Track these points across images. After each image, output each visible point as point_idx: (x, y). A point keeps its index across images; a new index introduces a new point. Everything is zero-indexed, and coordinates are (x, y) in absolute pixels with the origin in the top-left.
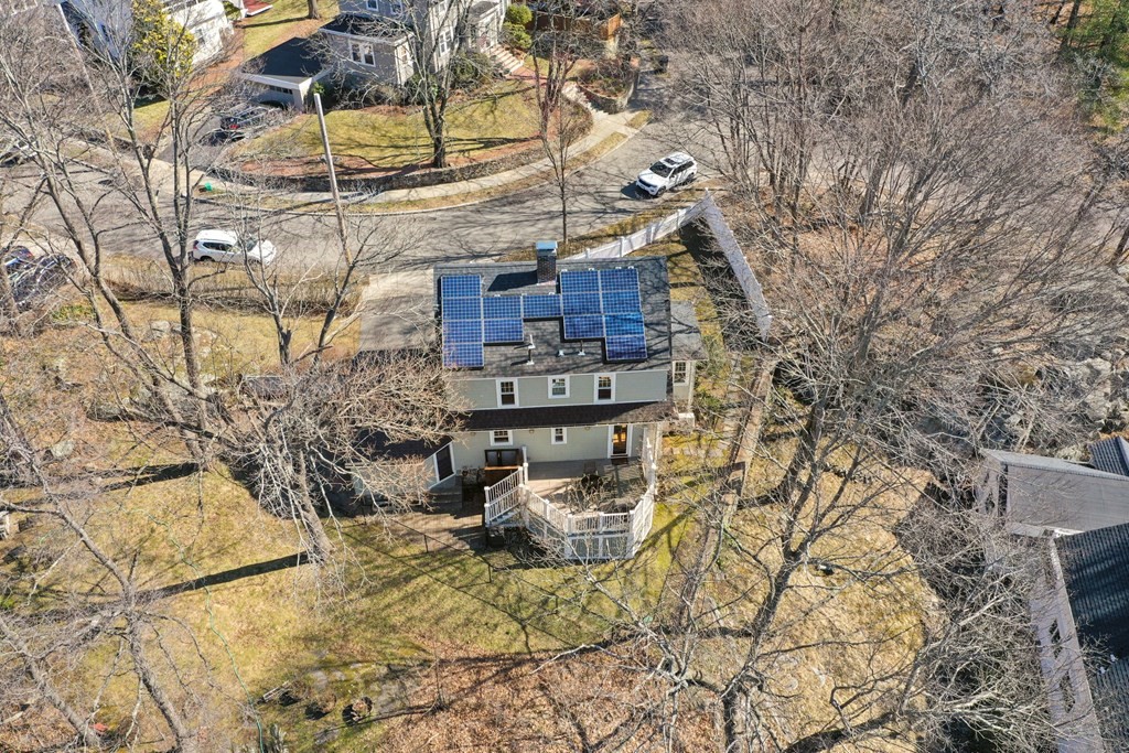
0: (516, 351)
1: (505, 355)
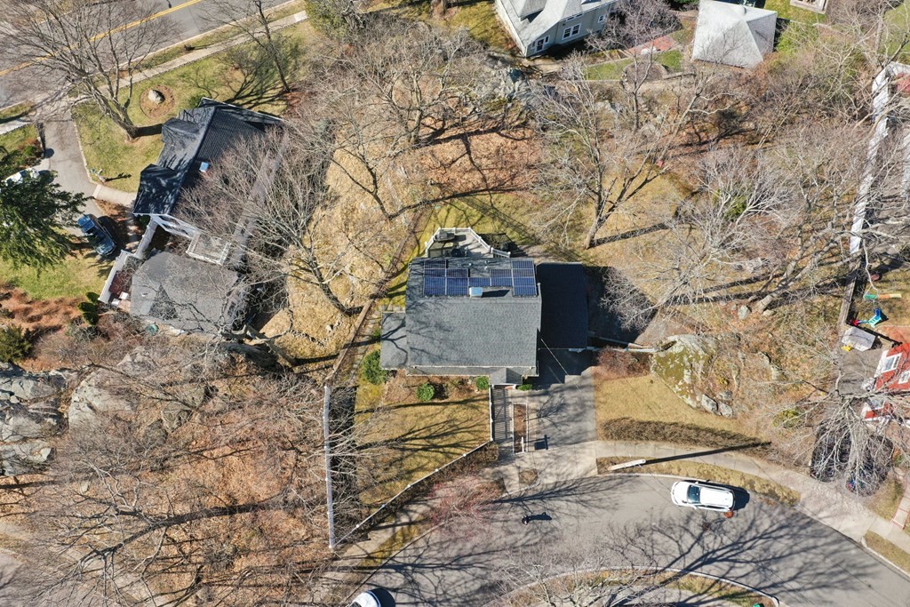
0: (494, 267)
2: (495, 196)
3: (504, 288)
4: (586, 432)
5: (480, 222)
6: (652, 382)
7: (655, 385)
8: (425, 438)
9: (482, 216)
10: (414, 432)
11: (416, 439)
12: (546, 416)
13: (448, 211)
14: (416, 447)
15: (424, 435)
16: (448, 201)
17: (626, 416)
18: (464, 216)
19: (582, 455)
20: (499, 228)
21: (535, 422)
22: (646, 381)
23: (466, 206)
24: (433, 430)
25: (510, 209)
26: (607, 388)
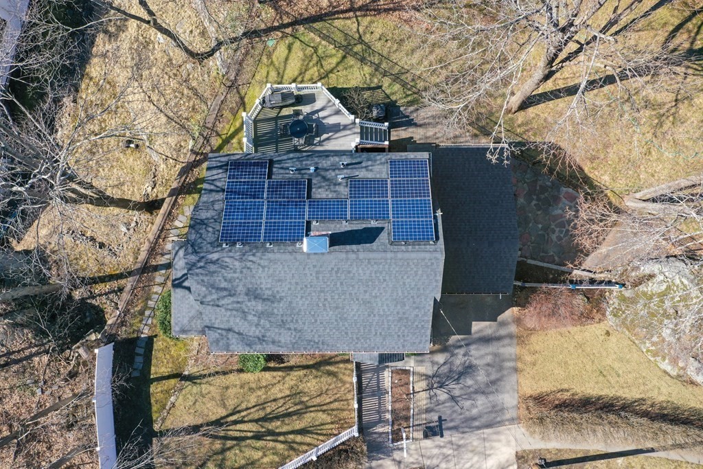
0: (357, 173)
1: (367, 170)
2: (365, 21)
3: (373, 224)
4: (502, 410)
5: (340, 68)
6: (608, 333)
7: (613, 339)
8: (256, 421)
9: (344, 57)
10: (239, 412)
11: (242, 422)
12: (441, 386)
13: (290, 48)
14: (243, 435)
15: (256, 416)
16: (289, 30)
17: (565, 386)
18: (315, 58)
19: (495, 444)
20: (372, 75)
21: (424, 395)
22: (599, 332)
23: (318, 39)
24: (268, 410)
25: (389, 44)
26: (537, 341)
